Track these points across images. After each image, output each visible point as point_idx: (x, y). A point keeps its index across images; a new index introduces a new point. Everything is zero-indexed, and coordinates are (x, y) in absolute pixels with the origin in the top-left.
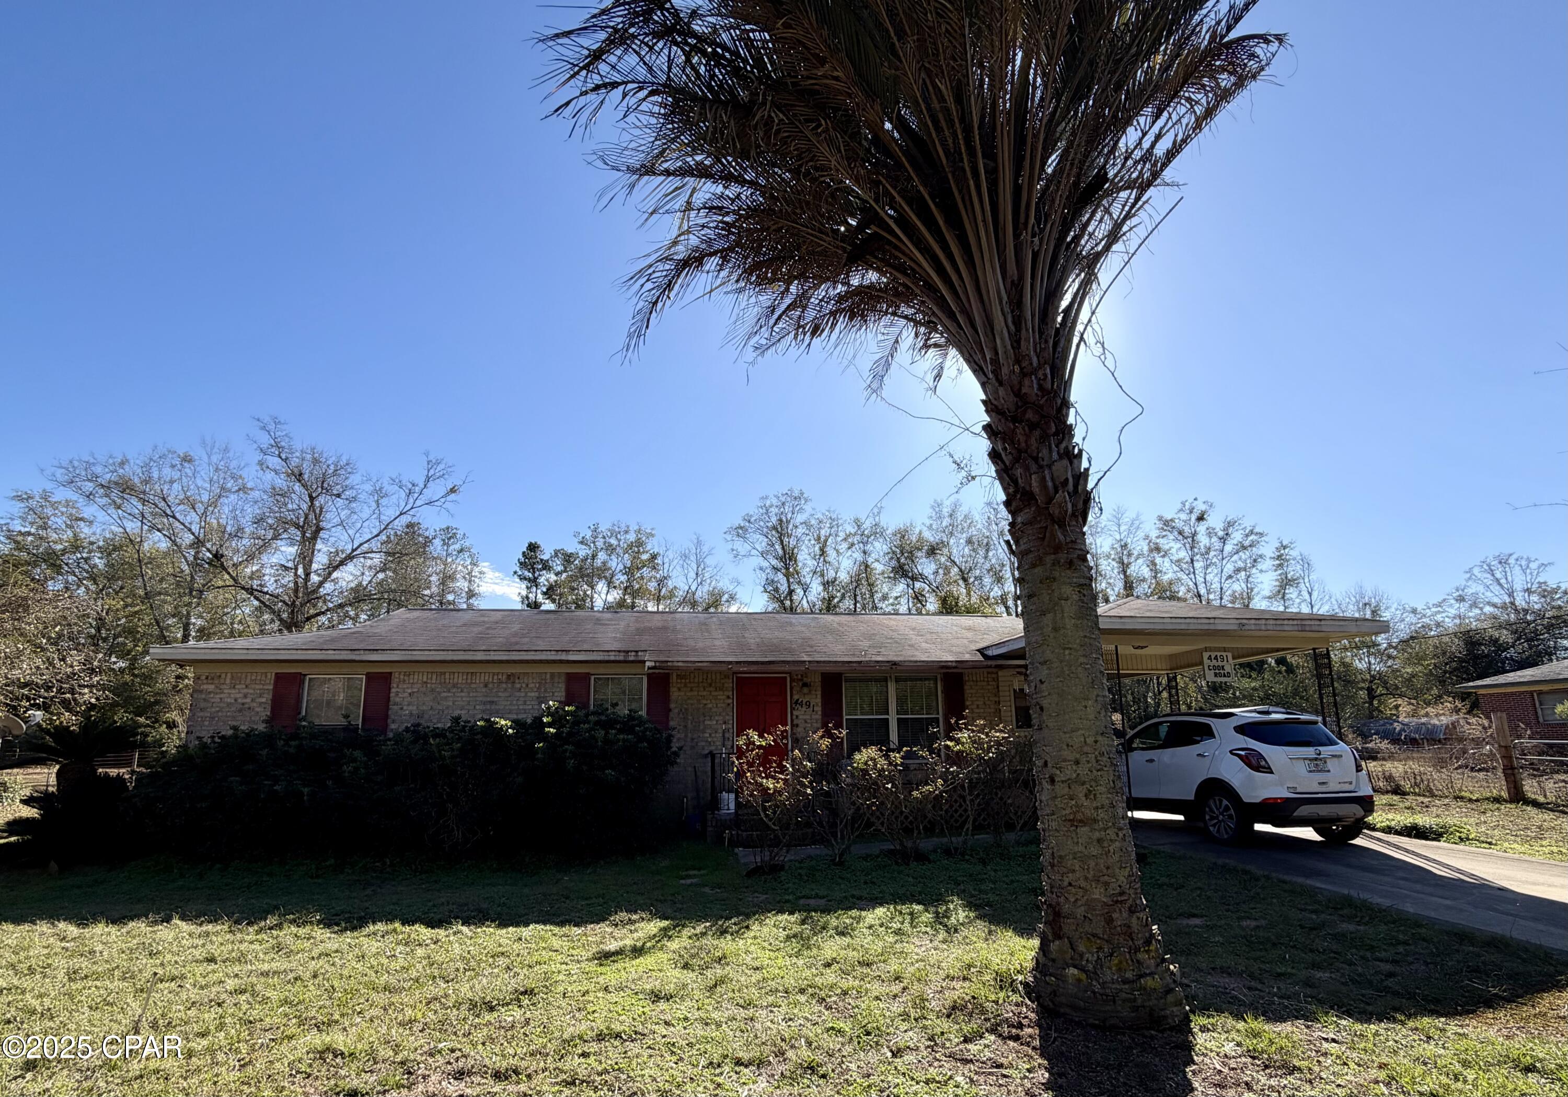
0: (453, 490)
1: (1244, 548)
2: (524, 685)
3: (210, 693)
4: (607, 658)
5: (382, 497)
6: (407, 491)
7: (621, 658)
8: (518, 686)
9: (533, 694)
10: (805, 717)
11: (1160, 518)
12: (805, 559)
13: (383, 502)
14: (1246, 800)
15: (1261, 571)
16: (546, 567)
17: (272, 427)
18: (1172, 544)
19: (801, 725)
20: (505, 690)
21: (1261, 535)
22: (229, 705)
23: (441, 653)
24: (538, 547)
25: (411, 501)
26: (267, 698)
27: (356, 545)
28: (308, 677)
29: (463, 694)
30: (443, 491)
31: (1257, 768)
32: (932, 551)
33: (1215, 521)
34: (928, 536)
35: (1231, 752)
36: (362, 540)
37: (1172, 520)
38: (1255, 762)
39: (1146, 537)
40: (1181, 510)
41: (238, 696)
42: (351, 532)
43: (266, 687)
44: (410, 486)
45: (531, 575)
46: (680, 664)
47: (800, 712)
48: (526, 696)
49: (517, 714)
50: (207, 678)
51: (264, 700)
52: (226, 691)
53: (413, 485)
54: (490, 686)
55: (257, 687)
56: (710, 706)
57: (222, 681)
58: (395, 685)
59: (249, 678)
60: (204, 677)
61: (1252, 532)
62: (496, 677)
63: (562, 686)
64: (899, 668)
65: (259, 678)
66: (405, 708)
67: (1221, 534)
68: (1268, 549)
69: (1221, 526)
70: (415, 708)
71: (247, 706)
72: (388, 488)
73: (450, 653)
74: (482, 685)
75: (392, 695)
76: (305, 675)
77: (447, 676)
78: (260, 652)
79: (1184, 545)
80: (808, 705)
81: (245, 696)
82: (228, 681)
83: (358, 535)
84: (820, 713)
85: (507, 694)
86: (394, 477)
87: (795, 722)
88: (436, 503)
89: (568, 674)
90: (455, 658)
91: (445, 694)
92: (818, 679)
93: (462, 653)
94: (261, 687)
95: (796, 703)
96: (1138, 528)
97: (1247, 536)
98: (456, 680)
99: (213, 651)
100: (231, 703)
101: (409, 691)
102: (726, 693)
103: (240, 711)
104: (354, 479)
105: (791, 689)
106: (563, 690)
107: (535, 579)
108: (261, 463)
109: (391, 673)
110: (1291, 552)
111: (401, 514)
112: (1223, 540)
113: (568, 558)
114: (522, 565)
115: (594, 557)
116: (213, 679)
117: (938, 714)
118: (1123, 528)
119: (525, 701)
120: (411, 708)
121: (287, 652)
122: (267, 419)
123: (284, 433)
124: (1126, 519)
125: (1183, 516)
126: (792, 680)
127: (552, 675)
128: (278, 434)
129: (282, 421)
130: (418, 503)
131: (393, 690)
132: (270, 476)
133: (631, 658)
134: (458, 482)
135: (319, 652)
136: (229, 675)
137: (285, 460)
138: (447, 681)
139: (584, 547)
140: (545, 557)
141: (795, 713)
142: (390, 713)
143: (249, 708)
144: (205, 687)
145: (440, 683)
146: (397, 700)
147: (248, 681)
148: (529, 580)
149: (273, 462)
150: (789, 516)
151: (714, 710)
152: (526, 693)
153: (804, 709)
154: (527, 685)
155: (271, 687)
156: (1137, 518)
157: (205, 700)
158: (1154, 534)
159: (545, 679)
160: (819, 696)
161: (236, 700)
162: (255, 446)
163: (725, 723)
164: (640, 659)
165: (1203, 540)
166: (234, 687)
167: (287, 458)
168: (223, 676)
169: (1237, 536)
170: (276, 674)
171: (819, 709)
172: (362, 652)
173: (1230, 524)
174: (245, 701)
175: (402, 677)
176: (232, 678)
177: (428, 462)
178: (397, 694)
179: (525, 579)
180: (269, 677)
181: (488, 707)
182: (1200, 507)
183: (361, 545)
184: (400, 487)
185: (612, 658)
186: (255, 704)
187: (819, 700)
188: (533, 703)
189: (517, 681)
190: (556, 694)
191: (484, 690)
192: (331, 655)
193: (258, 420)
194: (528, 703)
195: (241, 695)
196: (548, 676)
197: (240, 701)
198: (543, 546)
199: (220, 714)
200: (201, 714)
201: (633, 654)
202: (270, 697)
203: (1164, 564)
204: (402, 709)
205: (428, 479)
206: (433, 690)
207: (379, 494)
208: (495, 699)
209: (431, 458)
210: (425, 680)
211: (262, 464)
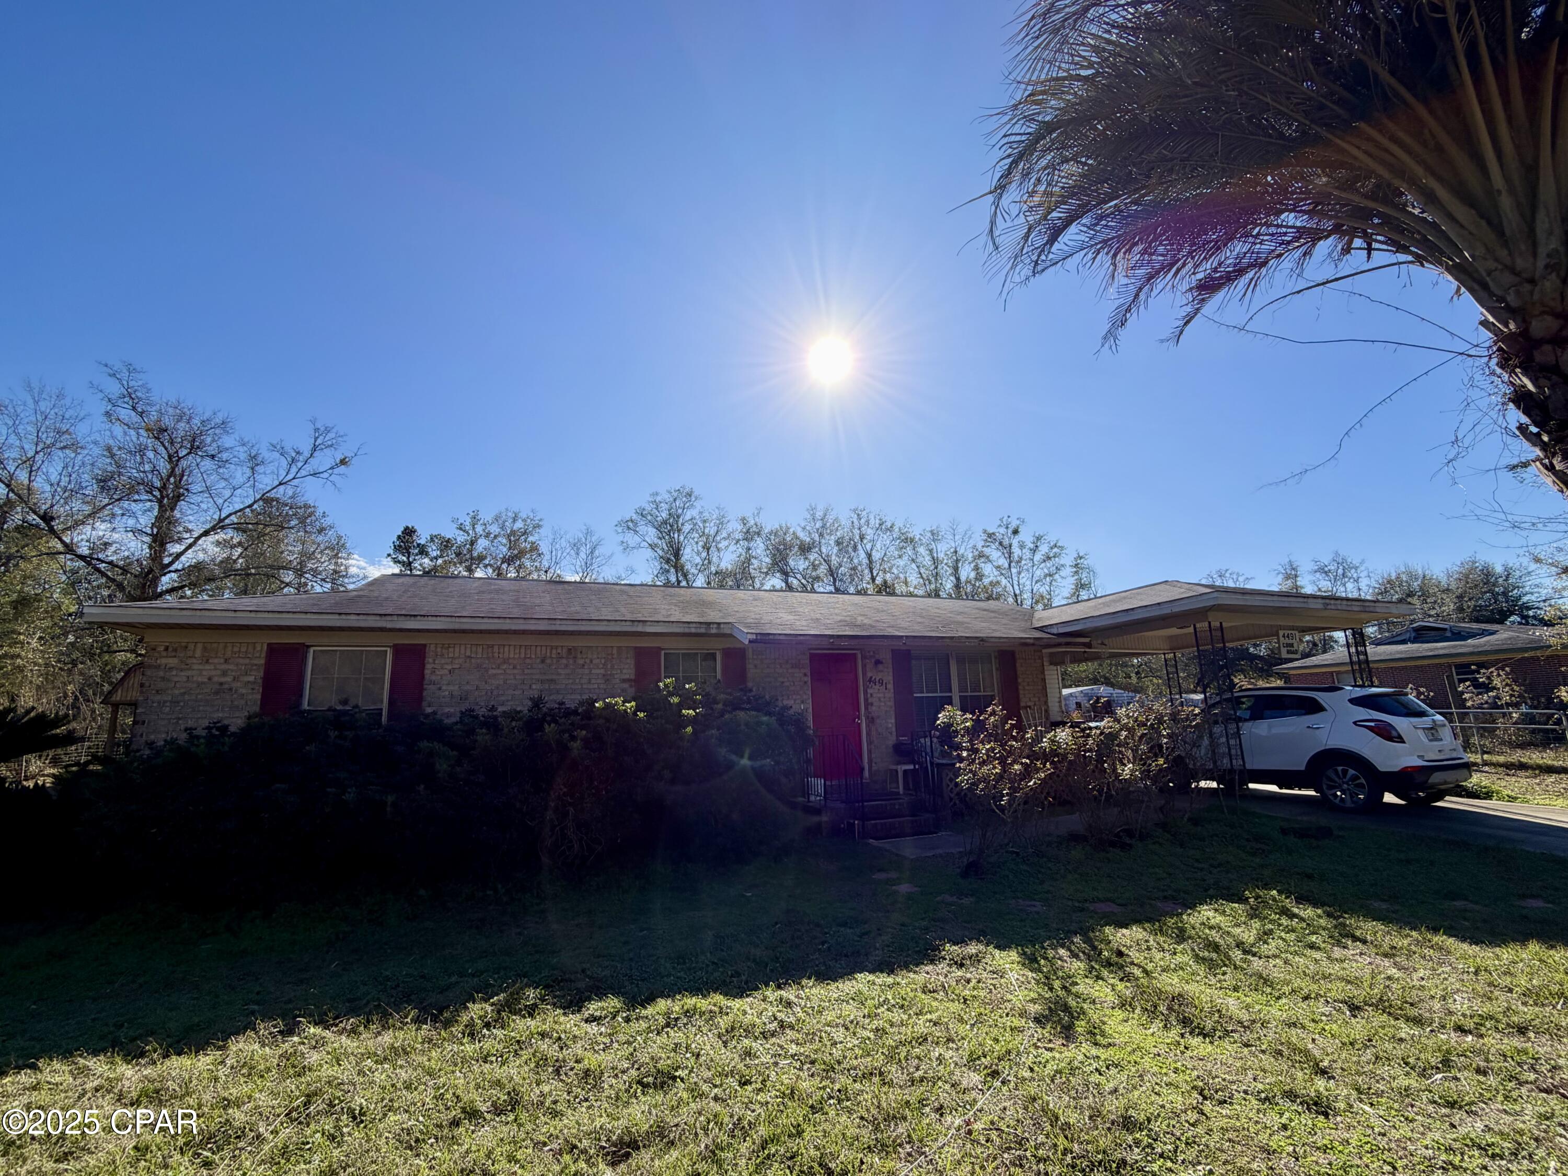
0: (343, 462)
1: (1049, 558)
2: (588, 661)
3: (171, 668)
4: (687, 630)
5: (257, 465)
6: (289, 459)
7: (703, 631)
8: (581, 662)
9: (598, 671)
10: (879, 695)
11: (985, 531)
12: (690, 555)
13: (260, 469)
14: (1382, 768)
15: (1063, 578)
16: (423, 551)
17: (125, 375)
18: (995, 554)
19: (875, 704)
20: (566, 666)
21: (1062, 548)
22: (199, 684)
23: (496, 621)
24: (415, 532)
25: (294, 470)
26: (256, 676)
27: (223, 516)
28: (312, 650)
29: (516, 671)
30: (329, 463)
31: (1390, 738)
32: (805, 549)
33: (1026, 536)
34: (802, 535)
35: (1355, 723)
36: (231, 509)
37: (993, 534)
38: (1387, 733)
39: (974, 547)
40: (1000, 526)
41: (213, 673)
42: (220, 501)
43: (255, 662)
44: (294, 454)
45: (405, 559)
46: (781, 637)
47: (874, 690)
48: (590, 673)
49: (581, 694)
50: (167, 649)
51: (252, 679)
52: (195, 667)
53: (298, 453)
54: (548, 661)
55: (241, 661)
56: (787, 684)
57: (190, 653)
58: (431, 660)
59: (230, 648)
60: (162, 648)
61: (1055, 546)
62: (554, 651)
63: (631, 662)
64: (986, 644)
65: (243, 649)
66: (444, 688)
67: (1032, 546)
68: (1067, 560)
69: (1032, 539)
70: (457, 687)
71: (226, 686)
72: (265, 454)
73: (508, 621)
74: (538, 661)
75: (427, 672)
76: (309, 647)
77: (496, 649)
78: (253, 615)
79: (1003, 553)
80: (881, 682)
81: (224, 673)
82: (198, 653)
83: (227, 504)
84: (892, 691)
85: (568, 671)
86: (275, 442)
87: (870, 700)
88: (321, 475)
89: (636, 648)
90: (514, 628)
91: (494, 672)
92: (886, 656)
93: (522, 621)
94: (247, 661)
95: (870, 681)
96: (970, 537)
97: (1052, 548)
98: (506, 655)
99: (184, 613)
100: (203, 683)
101: (450, 667)
102: (803, 671)
103: (217, 693)
104: (228, 441)
105: (864, 666)
106: (632, 666)
107: (410, 563)
108: (108, 414)
109: (425, 645)
110: (1085, 563)
111: (280, 484)
112: (1034, 551)
113: (446, 544)
114: (397, 548)
115: (472, 543)
116: (175, 650)
117: (993, 691)
118: (957, 537)
119: (590, 679)
120: (451, 688)
121: (291, 616)
122: (118, 366)
123: (140, 383)
124: (960, 530)
125: (1002, 530)
126: (863, 657)
127: (619, 648)
128: (131, 383)
129: (139, 369)
130: (303, 473)
131: (428, 666)
132: (118, 430)
133: (714, 631)
134: (349, 454)
135: (337, 617)
136: (200, 646)
137: (141, 414)
138: (496, 655)
139: (462, 533)
140: (422, 542)
141: (869, 691)
142: (425, 693)
143: (231, 689)
144: (164, 661)
145: (488, 658)
146: (433, 678)
147: (229, 653)
148: (403, 563)
149: (125, 413)
150: (680, 511)
151: (792, 688)
152: (590, 669)
153: (877, 687)
154: (591, 661)
155: (262, 662)
156: (969, 529)
157: (163, 679)
158: (980, 545)
159: (612, 654)
160: (891, 674)
161: (210, 679)
162: (101, 395)
163: (803, 702)
164: (722, 631)
165: (1016, 551)
166: (207, 662)
167: (142, 413)
168: (191, 646)
169: (1044, 549)
170: (269, 644)
171: (890, 686)
172: (395, 618)
173: (1038, 539)
174: (223, 680)
175: (439, 650)
176: (205, 649)
177: (316, 430)
178: (433, 672)
179: (399, 562)
180: (259, 648)
181: (547, 686)
182: (1014, 524)
183: (230, 515)
184: (282, 454)
185: (693, 630)
186: (239, 684)
187: (891, 678)
188: (599, 681)
189: (579, 656)
190: (624, 671)
191: (540, 666)
192: (353, 621)
193: (106, 366)
194: (593, 681)
195: (219, 672)
196: (615, 651)
197: (216, 679)
198: (419, 531)
199: (187, 697)
200: (158, 698)
201: (715, 626)
202: (262, 674)
203: (987, 569)
204: (440, 689)
205: (315, 448)
206: (479, 667)
207: (254, 462)
208: (554, 677)
209: (318, 425)
210: (468, 653)
211: (110, 415)
